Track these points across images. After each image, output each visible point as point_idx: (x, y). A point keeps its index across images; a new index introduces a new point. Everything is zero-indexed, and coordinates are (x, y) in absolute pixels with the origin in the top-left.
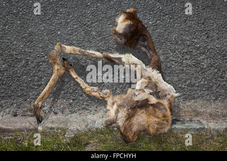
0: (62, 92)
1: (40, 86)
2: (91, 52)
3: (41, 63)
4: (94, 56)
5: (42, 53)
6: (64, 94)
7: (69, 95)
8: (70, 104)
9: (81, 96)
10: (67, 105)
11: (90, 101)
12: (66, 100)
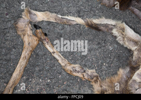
0: (37, 69)
1: (8, 61)
2: (70, 18)
3: (7, 30)
4: (75, 23)
5: (8, 17)
6: (40, 71)
7: (45, 73)
8: (47, 85)
9: (60, 73)
10: (44, 85)
11: (71, 81)
12: (42, 80)
